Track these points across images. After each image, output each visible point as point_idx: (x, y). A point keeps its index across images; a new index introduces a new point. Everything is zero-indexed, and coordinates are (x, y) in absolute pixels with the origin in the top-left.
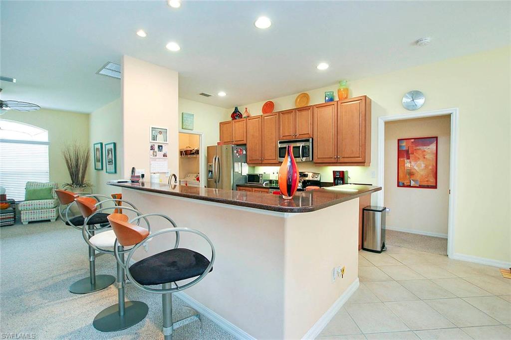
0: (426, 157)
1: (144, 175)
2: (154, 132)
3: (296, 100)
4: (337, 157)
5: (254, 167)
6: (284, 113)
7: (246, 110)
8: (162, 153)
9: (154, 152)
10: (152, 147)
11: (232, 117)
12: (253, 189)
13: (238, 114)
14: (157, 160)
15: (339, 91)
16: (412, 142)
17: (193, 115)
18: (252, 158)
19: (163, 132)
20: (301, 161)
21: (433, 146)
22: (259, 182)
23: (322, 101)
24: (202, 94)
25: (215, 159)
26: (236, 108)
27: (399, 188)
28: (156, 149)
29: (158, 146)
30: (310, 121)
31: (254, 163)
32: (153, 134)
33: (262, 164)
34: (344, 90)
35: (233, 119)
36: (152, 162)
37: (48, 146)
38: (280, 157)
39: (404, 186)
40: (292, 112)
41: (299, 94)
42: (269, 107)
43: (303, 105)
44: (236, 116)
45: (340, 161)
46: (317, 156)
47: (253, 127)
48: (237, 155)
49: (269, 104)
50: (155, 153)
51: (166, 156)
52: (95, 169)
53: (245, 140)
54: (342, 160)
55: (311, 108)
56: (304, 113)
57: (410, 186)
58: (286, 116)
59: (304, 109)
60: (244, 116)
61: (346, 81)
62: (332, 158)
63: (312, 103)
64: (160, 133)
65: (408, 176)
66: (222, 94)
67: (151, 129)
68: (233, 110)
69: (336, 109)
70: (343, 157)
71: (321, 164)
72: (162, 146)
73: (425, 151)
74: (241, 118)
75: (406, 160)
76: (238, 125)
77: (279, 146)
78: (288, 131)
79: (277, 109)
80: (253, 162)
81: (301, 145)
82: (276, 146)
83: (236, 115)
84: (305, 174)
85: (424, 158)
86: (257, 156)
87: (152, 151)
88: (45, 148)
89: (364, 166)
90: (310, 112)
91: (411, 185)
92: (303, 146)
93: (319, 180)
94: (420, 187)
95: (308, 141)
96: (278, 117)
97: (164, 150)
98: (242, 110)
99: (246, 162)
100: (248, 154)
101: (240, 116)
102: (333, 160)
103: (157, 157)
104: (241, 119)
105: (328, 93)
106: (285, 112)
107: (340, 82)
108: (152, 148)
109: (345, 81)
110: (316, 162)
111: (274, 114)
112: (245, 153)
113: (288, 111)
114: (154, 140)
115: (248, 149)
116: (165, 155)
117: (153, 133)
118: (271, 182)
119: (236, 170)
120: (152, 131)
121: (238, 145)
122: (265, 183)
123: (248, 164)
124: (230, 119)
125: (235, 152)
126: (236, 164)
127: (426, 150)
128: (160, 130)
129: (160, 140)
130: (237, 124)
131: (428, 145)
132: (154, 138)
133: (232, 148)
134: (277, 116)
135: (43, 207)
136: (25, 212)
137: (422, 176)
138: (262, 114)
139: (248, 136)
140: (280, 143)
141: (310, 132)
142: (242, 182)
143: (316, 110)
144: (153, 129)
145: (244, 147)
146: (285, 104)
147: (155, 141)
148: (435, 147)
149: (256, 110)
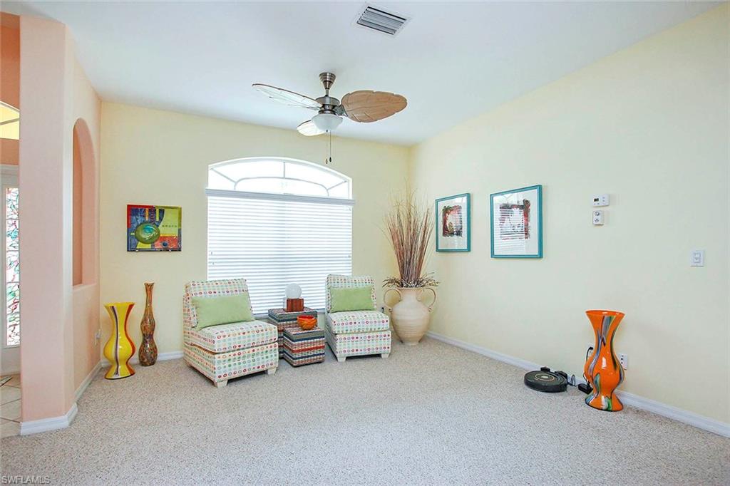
37: (351, 207)
52: (438, 250)
88: (346, 211)
135: (373, 328)
136: (343, 336)
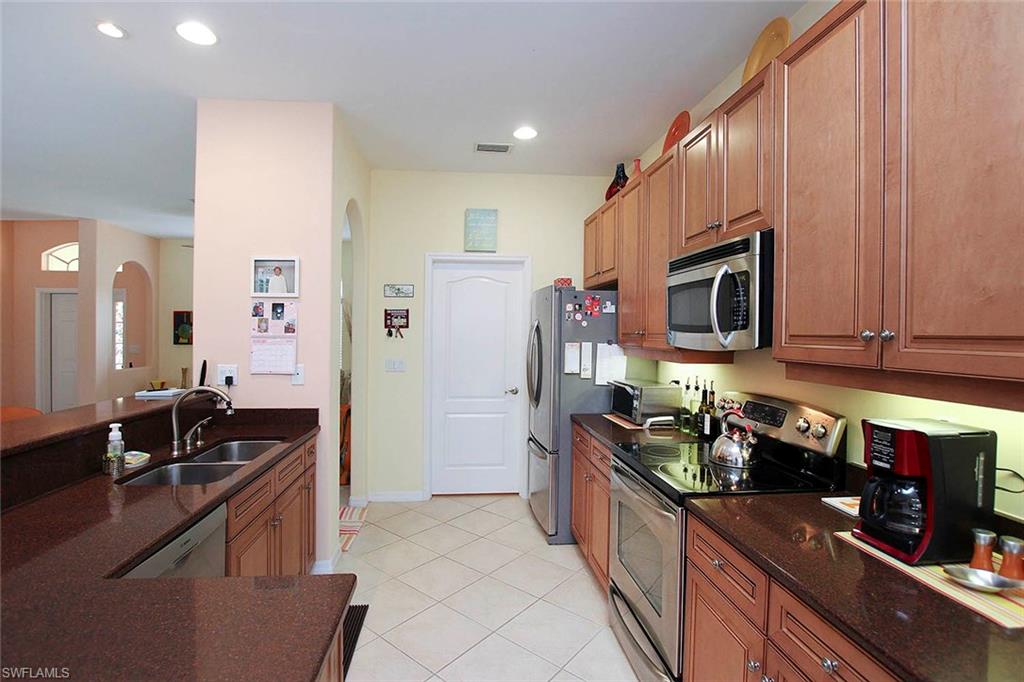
1: (231, 378)
2: (260, 270)
3: (748, 67)
8: (282, 323)
9: (260, 321)
10: (256, 308)
11: (606, 198)
14: (269, 341)
19: (283, 268)
26: (619, 170)
29: (273, 305)
32: (260, 276)
36: (255, 348)
42: (676, 137)
50: (264, 325)
51: (294, 332)
53: (616, 267)
64: (278, 271)
67: (253, 264)
72: (282, 306)
83: (618, 188)
87: (257, 319)
95: (746, 246)
99: (615, 340)
100: (623, 312)
103: (270, 333)
108: (257, 312)
112: (610, 309)
114: (261, 291)
115: (625, 299)
116: (289, 329)
117: (260, 274)
119: (571, 366)
120: (256, 268)
125: (569, 307)
126: (571, 351)
128: (277, 264)
129: (277, 289)
132: (261, 286)
133: (558, 296)
144: (258, 264)
145: (611, 293)
147: (264, 294)
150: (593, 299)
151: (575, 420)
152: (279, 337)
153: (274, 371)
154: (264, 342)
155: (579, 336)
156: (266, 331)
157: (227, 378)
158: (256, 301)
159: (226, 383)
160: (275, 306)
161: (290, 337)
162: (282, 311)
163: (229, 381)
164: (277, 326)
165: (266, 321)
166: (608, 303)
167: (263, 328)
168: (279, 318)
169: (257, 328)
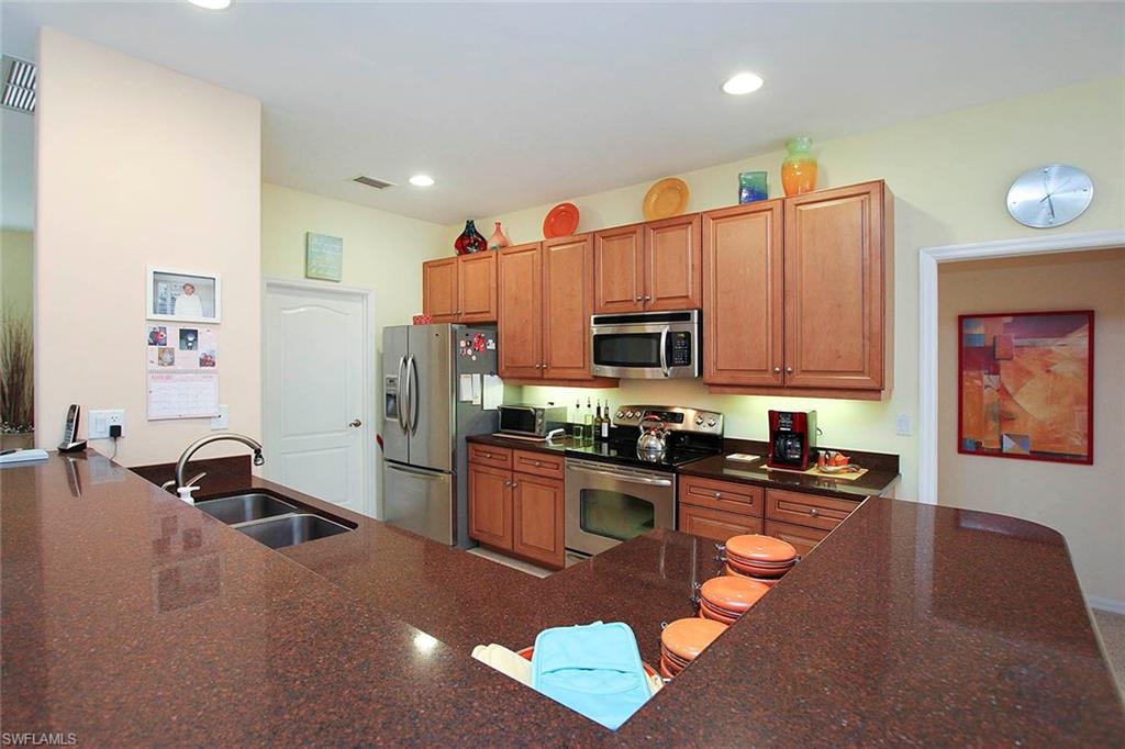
0: (1052, 369)
1: (118, 427)
2: (162, 285)
3: (647, 198)
4: (784, 370)
5: (521, 387)
6: (608, 235)
7: (498, 229)
8: (196, 355)
9: (162, 351)
10: (154, 334)
11: (456, 246)
12: (516, 452)
13: (476, 241)
14: (177, 376)
15: (786, 169)
16: (1006, 325)
17: (341, 239)
18: (513, 361)
19: (199, 285)
20: (663, 377)
21: (1079, 340)
22: (534, 431)
23: (730, 200)
24: (362, 180)
25: (405, 361)
26: (470, 225)
27: (963, 456)
28: (173, 338)
29: (182, 331)
30: (691, 257)
31: (520, 376)
32: (160, 294)
33: (542, 380)
34: (803, 165)
35: (460, 254)
36: (154, 385)
38: (597, 361)
39: (979, 451)
40: (635, 232)
41: (655, 182)
42: (563, 219)
43: (666, 213)
44: (470, 245)
45: (794, 383)
46: (716, 363)
47: (516, 275)
48: (470, 352)
49: (563, 211)
50: (167, 357)
51: (214, 364)
53: (493, 310)
54: (799, 379)
55: (696, 222)
56: (672, 235)
57: (999, 453)
58: (616, 244)
59: (673, 222)
60: (490, 245)
61: (810, 140)
62: (766, 371)
63: (696, 205)
64: (189, 289)
65: (993, 425)
66: (422, 181)
67: (151, 277)
68: (462, 229)
69: (778, 223)
70: (803, 371)
71: (726, 389)
72: (195, 332)
73: (1050, 352)
74: (485, 249)
75: (985, 377)
76: (475, 270)
77: (595, 330)
78: (620, 289)
79: (588, 224)
80: (515, 375)
81: (663, 329)
82: (586, 330)
83: (470, 241)
84: (675, 414)
85: (1048, 371)
86: (528, 357)
87: (156, 347)
89: (879, 400)
90: (690, 233)
91: (1004, 451)
92: (669, 334)
93: (719, 432)
94: (1037, 456)
95: (686, 317)
96: (591, 248)
97: (205, 345)
98: (485, 229)
99: (496, 372)
100: (502, 349)
101: (482, 244)
102: (769, 379)
103: (178, 366)
104: (484, 254)
105: (750, 177)
106: (614, 232)
107: (787, 144)
108: (156, 338)
109: (806, 140)
110: (710, 382)
111: (577, 239)
112: (492, 346)
113: (620, 231)
114: (164, 312)
115: (502, 337)
116: (206, 361)
117: (161, 291)
118: (570, 429)
119: (465, 396)
120: (156, 282)
121: (469, 325)
122: (551, 433)
123: (502, 378)
124: (453, 253)
125: (463, 344)
126: (465, 381)
127: (1053, 348)
128: (187, 280)
129: (188, 310)
130: (470, 266)
131: (1063, 333)
132: (164, 307)
133: (454, 333)
134: (588, 245)
137: (1041, 424)
138: (544, 239)
139: (502, 301)
140: (597, 321)
141: (692, 290)
142: (483, 429)
143: (710, 225)
144: (159, 277)
145: (491, 332)
146: (611, 210)
147: (167, 317)
148: (1085, 342)
149: (525, 229)
150: (480, 337)
151: (469, 440)
152: (191, 372)
153: (185, 413)
154: (168, 378)
155: (471, 369)
156: (171, 364)
157: (112, 427)
158: (156, 326)
159: (112, 435)
160: (184, 334)
161: (207, 372)
162: (196, 340)
163: (115, 432)
164: (187, 359)
165: (171, 351)
166: (490, 341)
167: (166, 360)
168: (190, 348)
169: (156, 361)
